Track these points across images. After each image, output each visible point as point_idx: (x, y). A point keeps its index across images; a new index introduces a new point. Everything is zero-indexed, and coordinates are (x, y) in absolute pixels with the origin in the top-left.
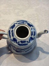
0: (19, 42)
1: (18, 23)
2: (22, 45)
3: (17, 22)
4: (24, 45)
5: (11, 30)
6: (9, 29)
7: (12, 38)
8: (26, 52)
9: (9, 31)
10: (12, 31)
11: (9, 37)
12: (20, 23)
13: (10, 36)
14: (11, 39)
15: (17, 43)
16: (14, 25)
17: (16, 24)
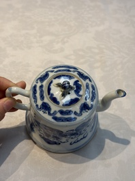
0: (55, 112)
1: (56, 70)
2: (62, 121)
3: (55, 68)
4: (68, 121)
5: (39, 84)
6: (35, 83)
7: (40, 103)
8: (71, 144)
9: (35, 87)
10: (41, 87)
11: (33, 100)
12: (60, 71)
13: (35, 97)
14: (37, 105)
15: (49, 114)
16: (47, 75)
17: (52, 71)
